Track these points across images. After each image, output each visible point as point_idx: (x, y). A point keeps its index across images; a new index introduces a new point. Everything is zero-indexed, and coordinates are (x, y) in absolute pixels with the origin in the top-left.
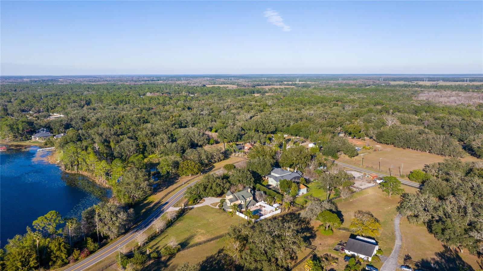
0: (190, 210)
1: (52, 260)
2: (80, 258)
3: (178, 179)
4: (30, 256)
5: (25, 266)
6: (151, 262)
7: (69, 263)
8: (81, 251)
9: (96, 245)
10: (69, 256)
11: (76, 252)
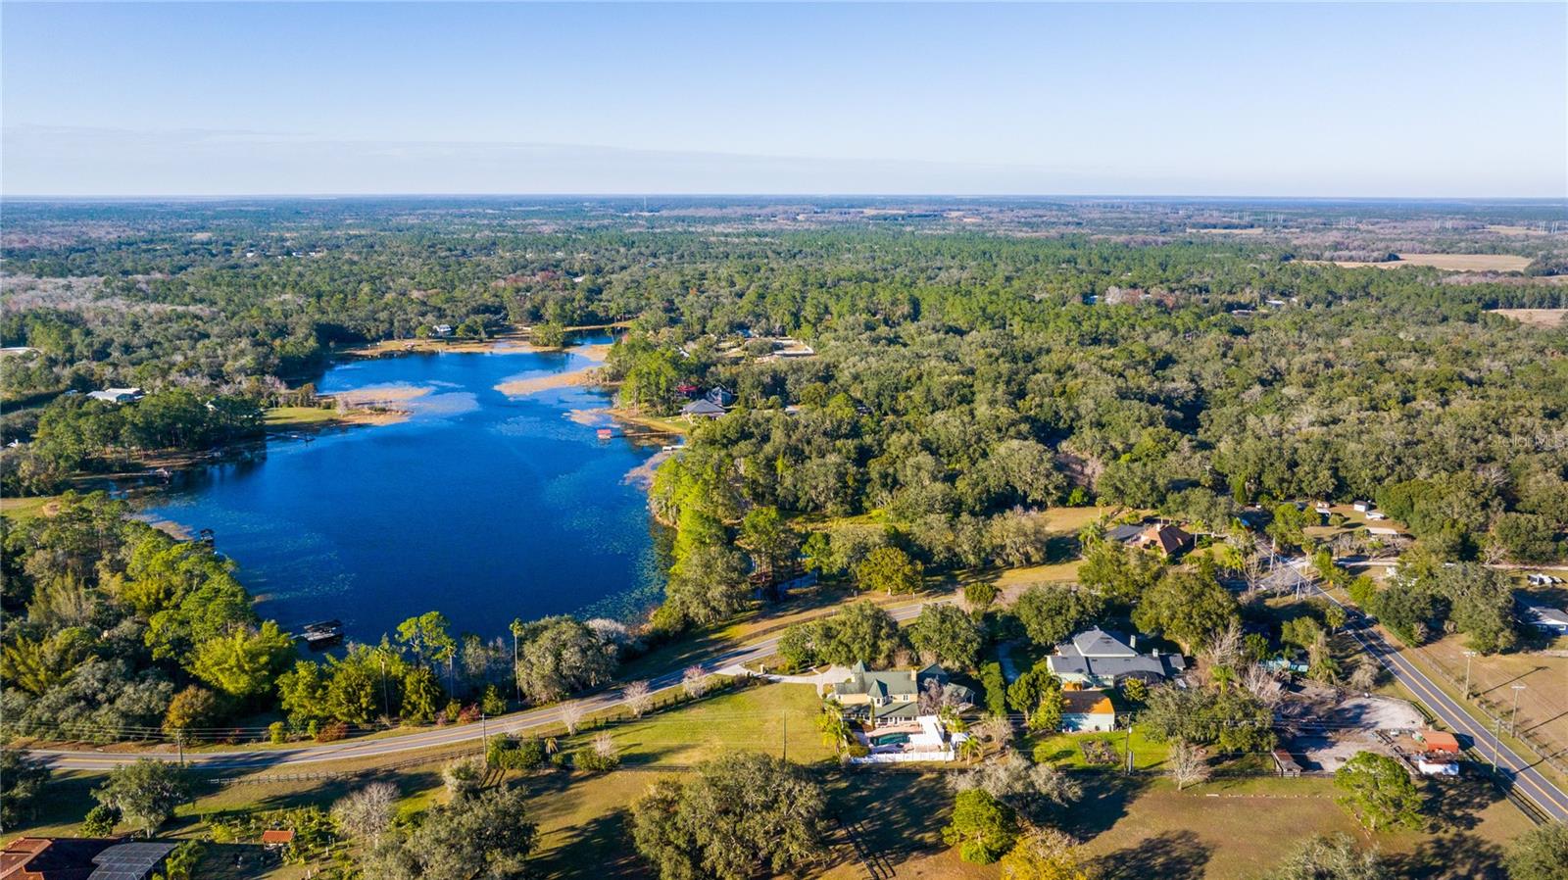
0: (764, 685)
1: (405, 708)
2: (459, 720)
3: (853, 596)
4: (362, 687)
5: (353, 703)
6: (548, 771)
7: (435, 723)
8: (462, 707)
9: (500, 704)
10: (439, 710)
11: (452, 708)
